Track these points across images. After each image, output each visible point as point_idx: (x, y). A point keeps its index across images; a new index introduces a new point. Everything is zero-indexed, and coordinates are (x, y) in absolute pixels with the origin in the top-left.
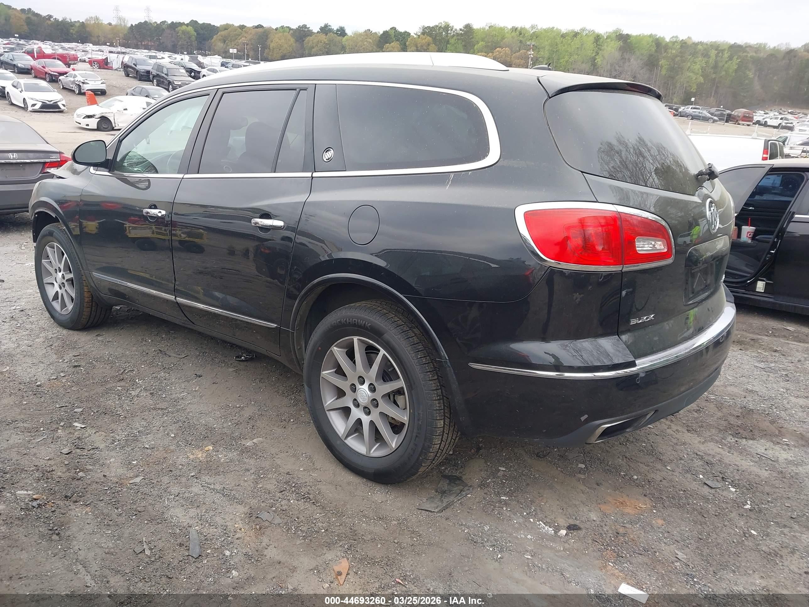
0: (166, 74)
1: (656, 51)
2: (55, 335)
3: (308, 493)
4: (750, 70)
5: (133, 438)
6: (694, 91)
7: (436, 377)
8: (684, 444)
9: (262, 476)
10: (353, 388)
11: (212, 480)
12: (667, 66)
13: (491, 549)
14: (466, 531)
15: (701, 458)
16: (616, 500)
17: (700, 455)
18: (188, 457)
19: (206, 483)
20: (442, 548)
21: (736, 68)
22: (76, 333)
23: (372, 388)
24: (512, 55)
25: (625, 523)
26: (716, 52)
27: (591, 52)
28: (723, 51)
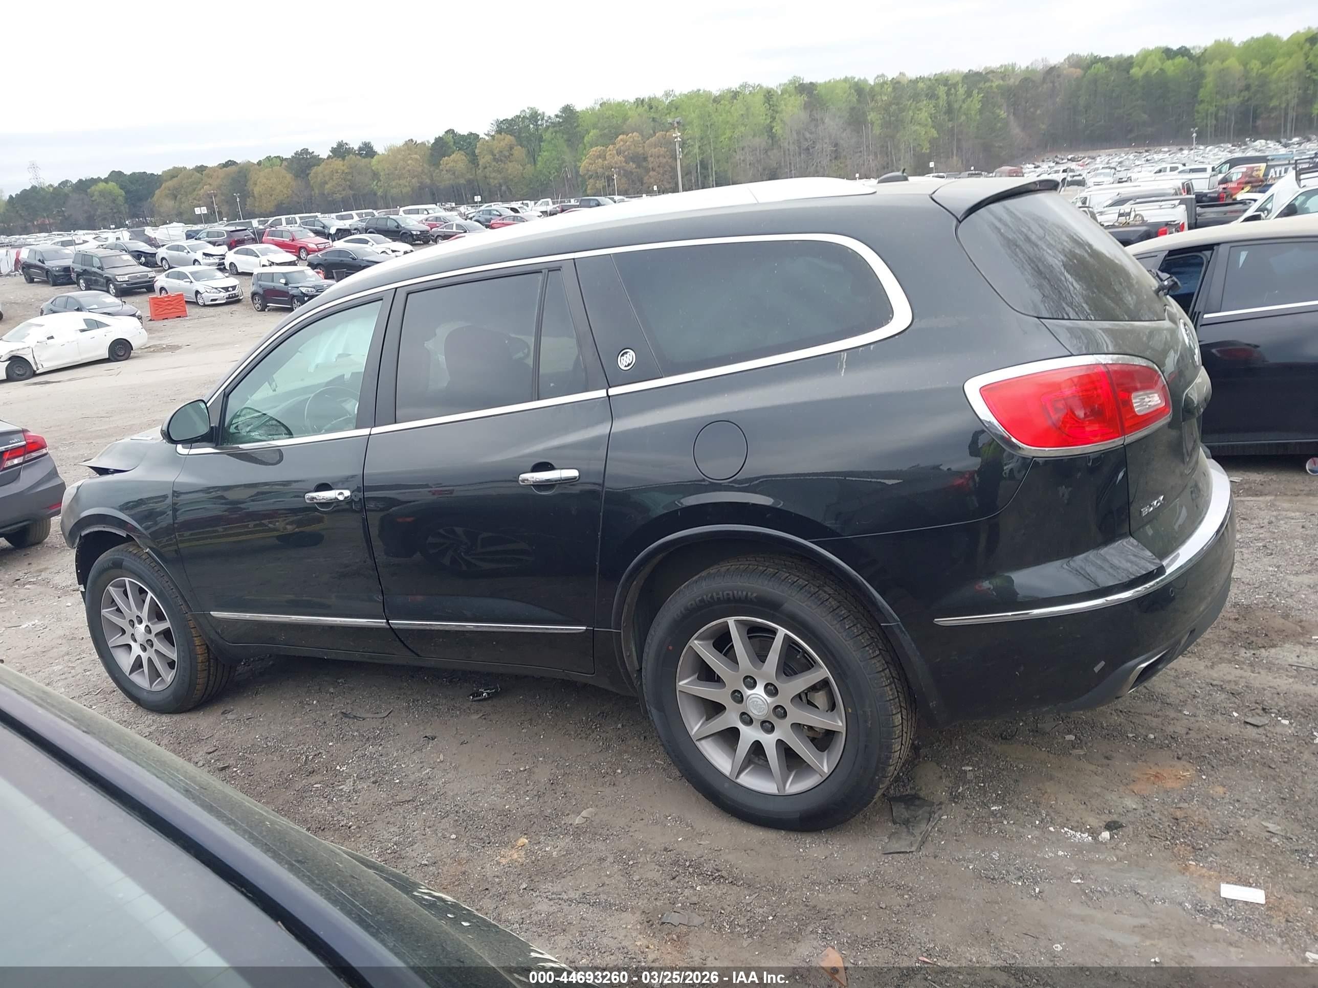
0: (99, 268)
1: (859, 101)
2: (153, 728)
3: (718, 871)
4: (1000, 107)
5: (393, 855)
6: (928, 151)
7: (877, 652)
8: (1187, 674)
9: (631, 863)
10: (738, 697)
11: (557, 888)
12: (879, 121)
13: (1020, 884)
14: (971, 867)
15: (1220, 689)
16: (1146, 774)
17: (1217, 685)
18: (498, 863)
19: (552, 894)
20: (953, 898)
21: (979, 107)
22: (184, 717)
23: (771, 690)
24: (644, 142)
25: (1176, 803)
26: (946, 88)
27: (764, 117)
28: (955, 85)
